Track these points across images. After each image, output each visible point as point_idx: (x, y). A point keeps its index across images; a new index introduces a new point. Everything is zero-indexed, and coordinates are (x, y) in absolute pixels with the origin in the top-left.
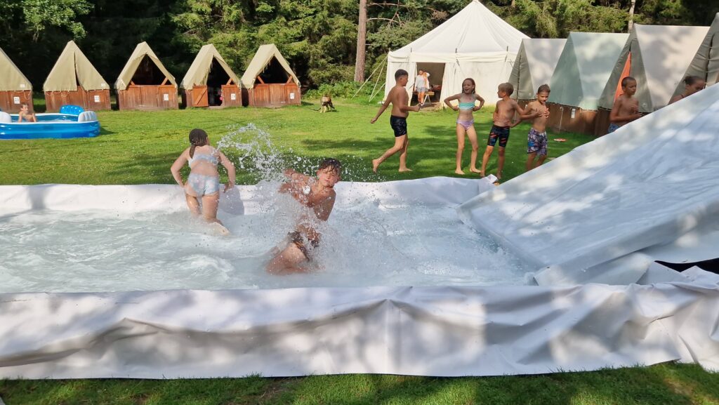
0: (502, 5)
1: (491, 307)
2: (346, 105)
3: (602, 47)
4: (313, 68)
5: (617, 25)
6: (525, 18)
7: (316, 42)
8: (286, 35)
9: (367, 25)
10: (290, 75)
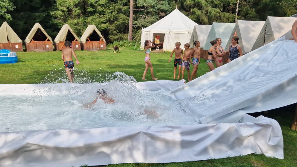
0: (186, 11)
1: (183, 134)
2: (125, 50)
3: (226, 28)
4: (111, 35)
5: (231, 20)
6: (196, 16)
7: (112, 24)
8: (99, 21)
9: (133, 18)
10: (101, 38)
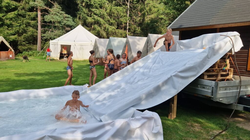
0: (89, 27)
1: (84, 133)
2: (34, 59)
3: (119, 42)
4: (20, 45)
5: (124, 35)
6: (96, 32)
7: (21, 36)
8: (8, 33)
9: (41, 31)
10: (10, 48)
